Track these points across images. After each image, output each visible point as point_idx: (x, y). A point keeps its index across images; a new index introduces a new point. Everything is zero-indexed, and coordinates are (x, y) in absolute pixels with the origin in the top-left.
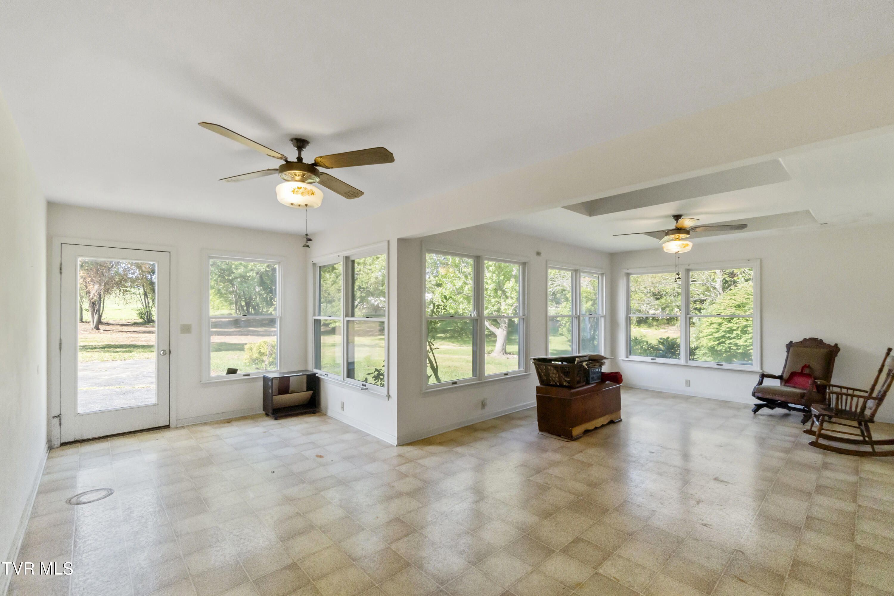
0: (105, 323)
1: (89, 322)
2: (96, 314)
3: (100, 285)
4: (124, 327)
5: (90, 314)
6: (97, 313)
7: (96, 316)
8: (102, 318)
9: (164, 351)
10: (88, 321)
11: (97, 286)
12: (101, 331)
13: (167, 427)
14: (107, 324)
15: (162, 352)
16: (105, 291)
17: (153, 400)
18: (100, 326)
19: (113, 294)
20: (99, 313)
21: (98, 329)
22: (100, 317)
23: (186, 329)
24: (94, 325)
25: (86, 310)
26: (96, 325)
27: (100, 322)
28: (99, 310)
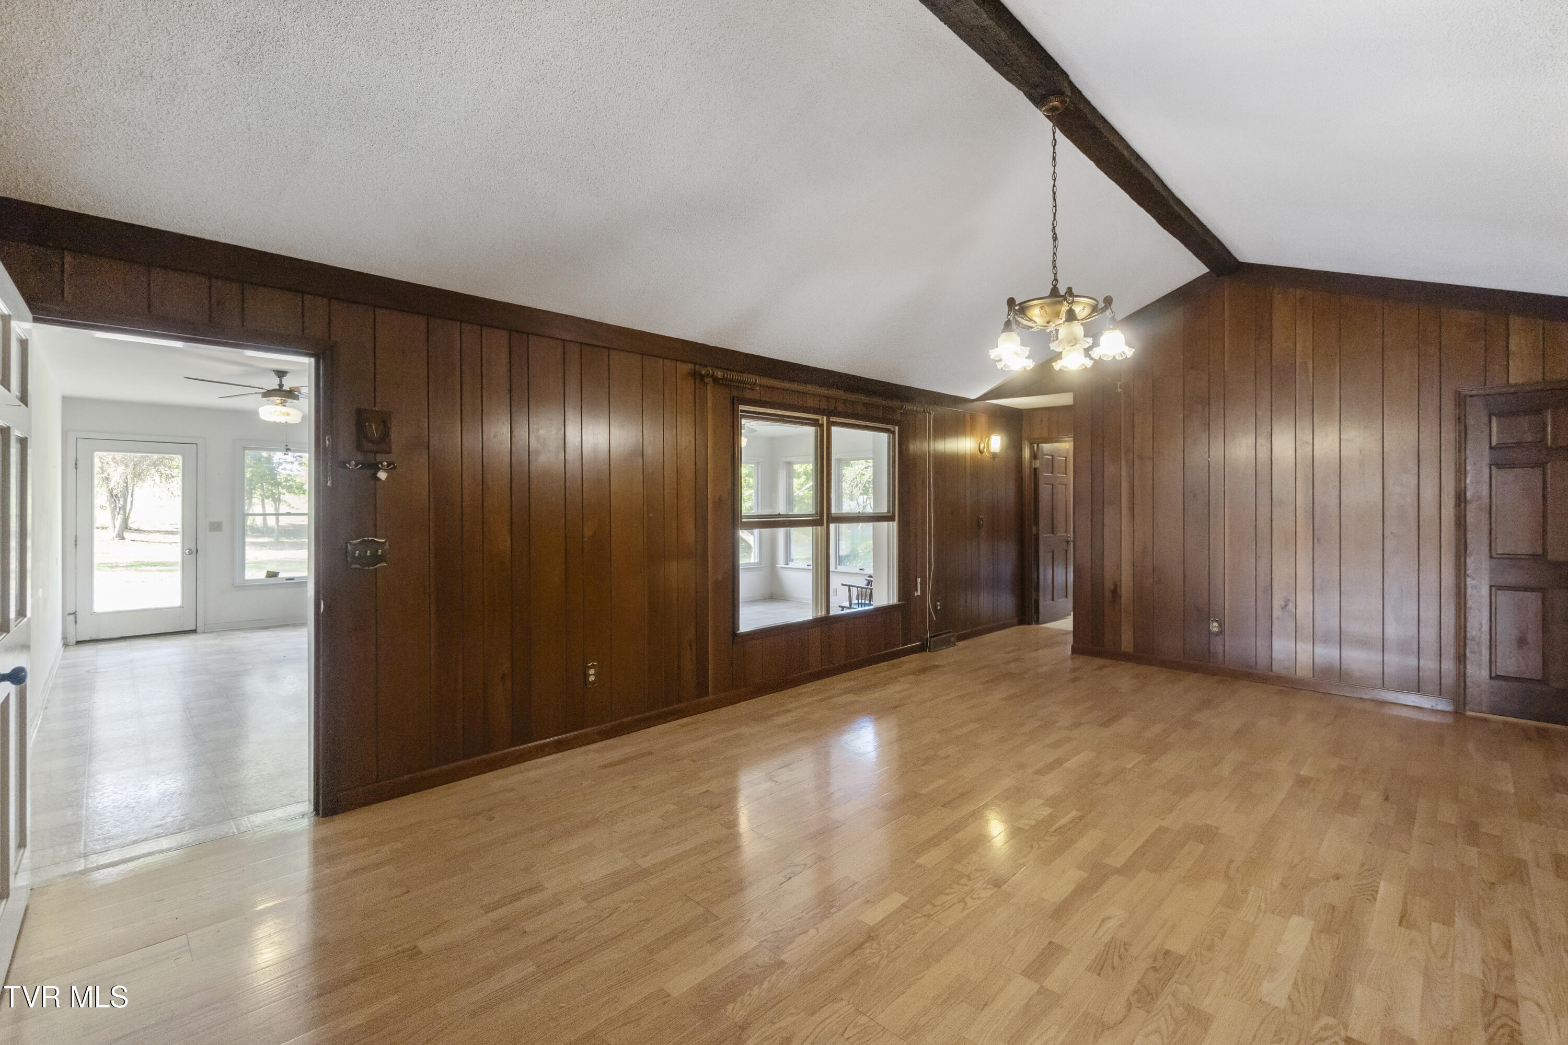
0: (136, 530)
1: (106, 528)
2: (118, 514)
3: (127, 466)
4: (167, 536)
5: (108, 512)
6: (121, 512)
7: (120, 518)
8: (129, 522)
9: (190, 550)
10: (106, 525)
11: (121, 469)
12: (128, 541)
13: (194, 631)
14: (138, 531)
15: (187, 551)
16: (135, 476)
17: (176, 601)
18: (126, 534)
19: (149, 481)
20: (125, 513)
21: (123, 538)
22: (126, 520)
23: (216, 527)
24: (116, 533)
25: (102, 508)
26: (119, 531)
27: (125, 527)
28: (124, 508)
